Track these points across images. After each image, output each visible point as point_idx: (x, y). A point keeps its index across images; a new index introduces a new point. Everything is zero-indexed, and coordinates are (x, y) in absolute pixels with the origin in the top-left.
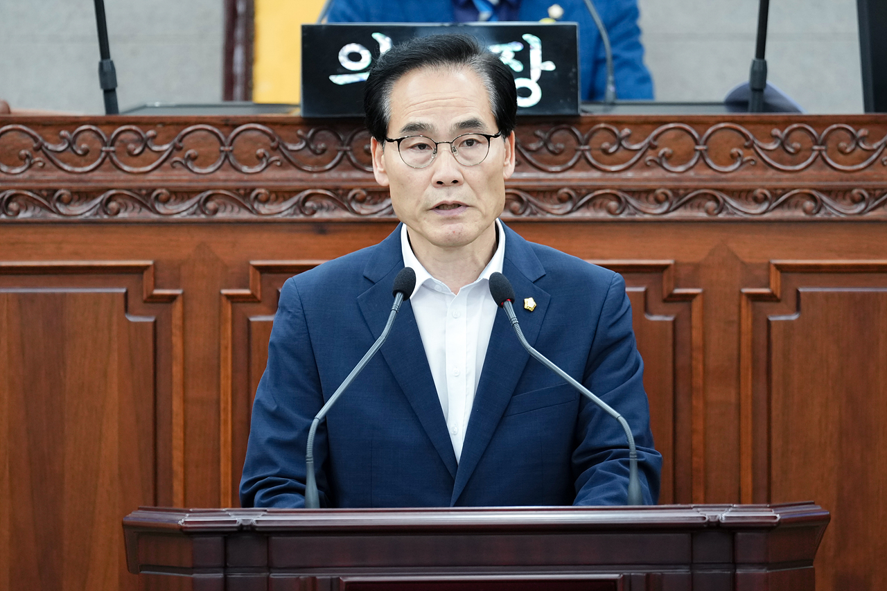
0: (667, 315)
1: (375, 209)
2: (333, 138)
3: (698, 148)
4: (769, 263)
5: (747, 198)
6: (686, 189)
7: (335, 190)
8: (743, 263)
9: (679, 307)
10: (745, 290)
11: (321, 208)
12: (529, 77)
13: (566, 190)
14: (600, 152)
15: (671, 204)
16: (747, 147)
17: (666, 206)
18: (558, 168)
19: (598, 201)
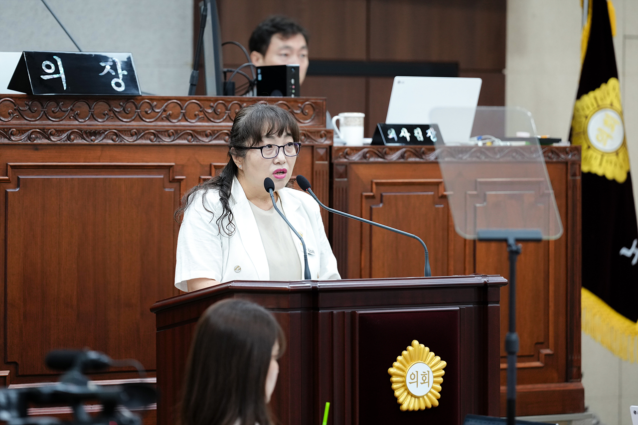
0: (171, 188)
1: (58, 138)
2: (40, 105)
3: (182, 111)
4: (211, 165)
5: (203, 135)
6: (181, 130)
7: (43, 130)
8: (201, 164)
9: (176, 185)
10: (203, 177)
11: (37, 137)
12: (119, 78)
13: (135, 130)
14: (144, 113)
15: (174, 138)
16: (201, 111)
17: (172, 138)
18: (128, 120)
19: (146, 136)
